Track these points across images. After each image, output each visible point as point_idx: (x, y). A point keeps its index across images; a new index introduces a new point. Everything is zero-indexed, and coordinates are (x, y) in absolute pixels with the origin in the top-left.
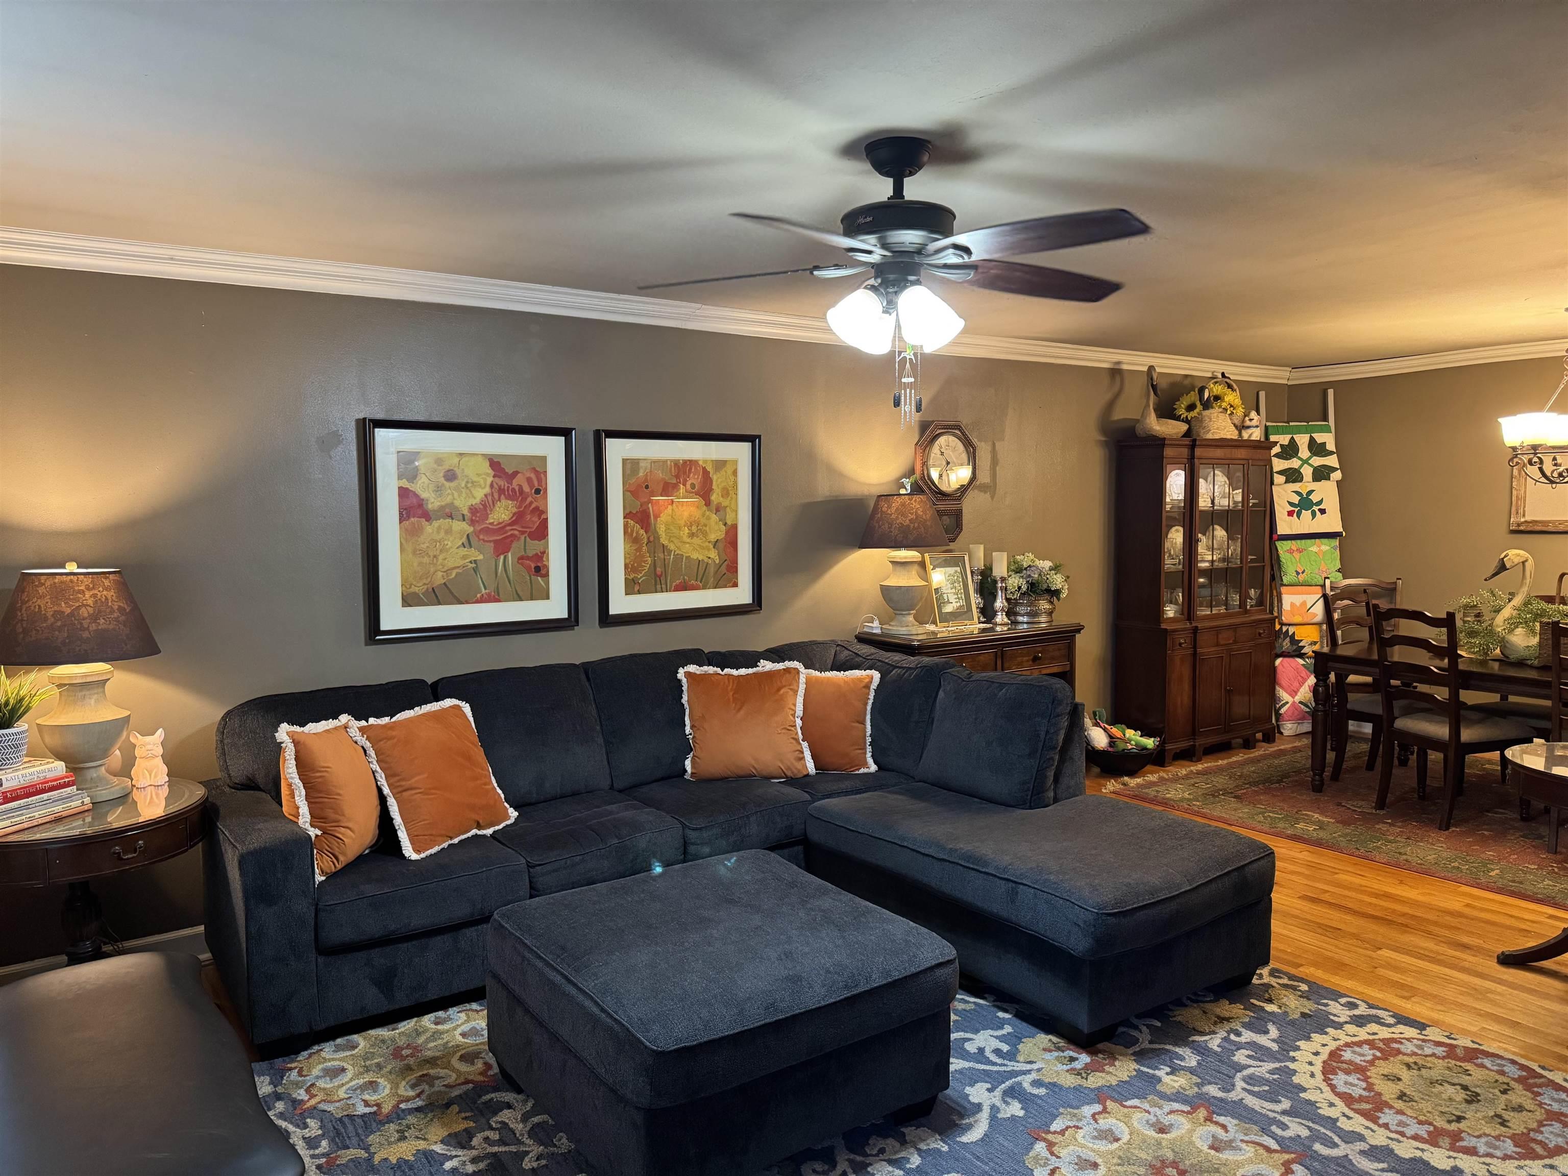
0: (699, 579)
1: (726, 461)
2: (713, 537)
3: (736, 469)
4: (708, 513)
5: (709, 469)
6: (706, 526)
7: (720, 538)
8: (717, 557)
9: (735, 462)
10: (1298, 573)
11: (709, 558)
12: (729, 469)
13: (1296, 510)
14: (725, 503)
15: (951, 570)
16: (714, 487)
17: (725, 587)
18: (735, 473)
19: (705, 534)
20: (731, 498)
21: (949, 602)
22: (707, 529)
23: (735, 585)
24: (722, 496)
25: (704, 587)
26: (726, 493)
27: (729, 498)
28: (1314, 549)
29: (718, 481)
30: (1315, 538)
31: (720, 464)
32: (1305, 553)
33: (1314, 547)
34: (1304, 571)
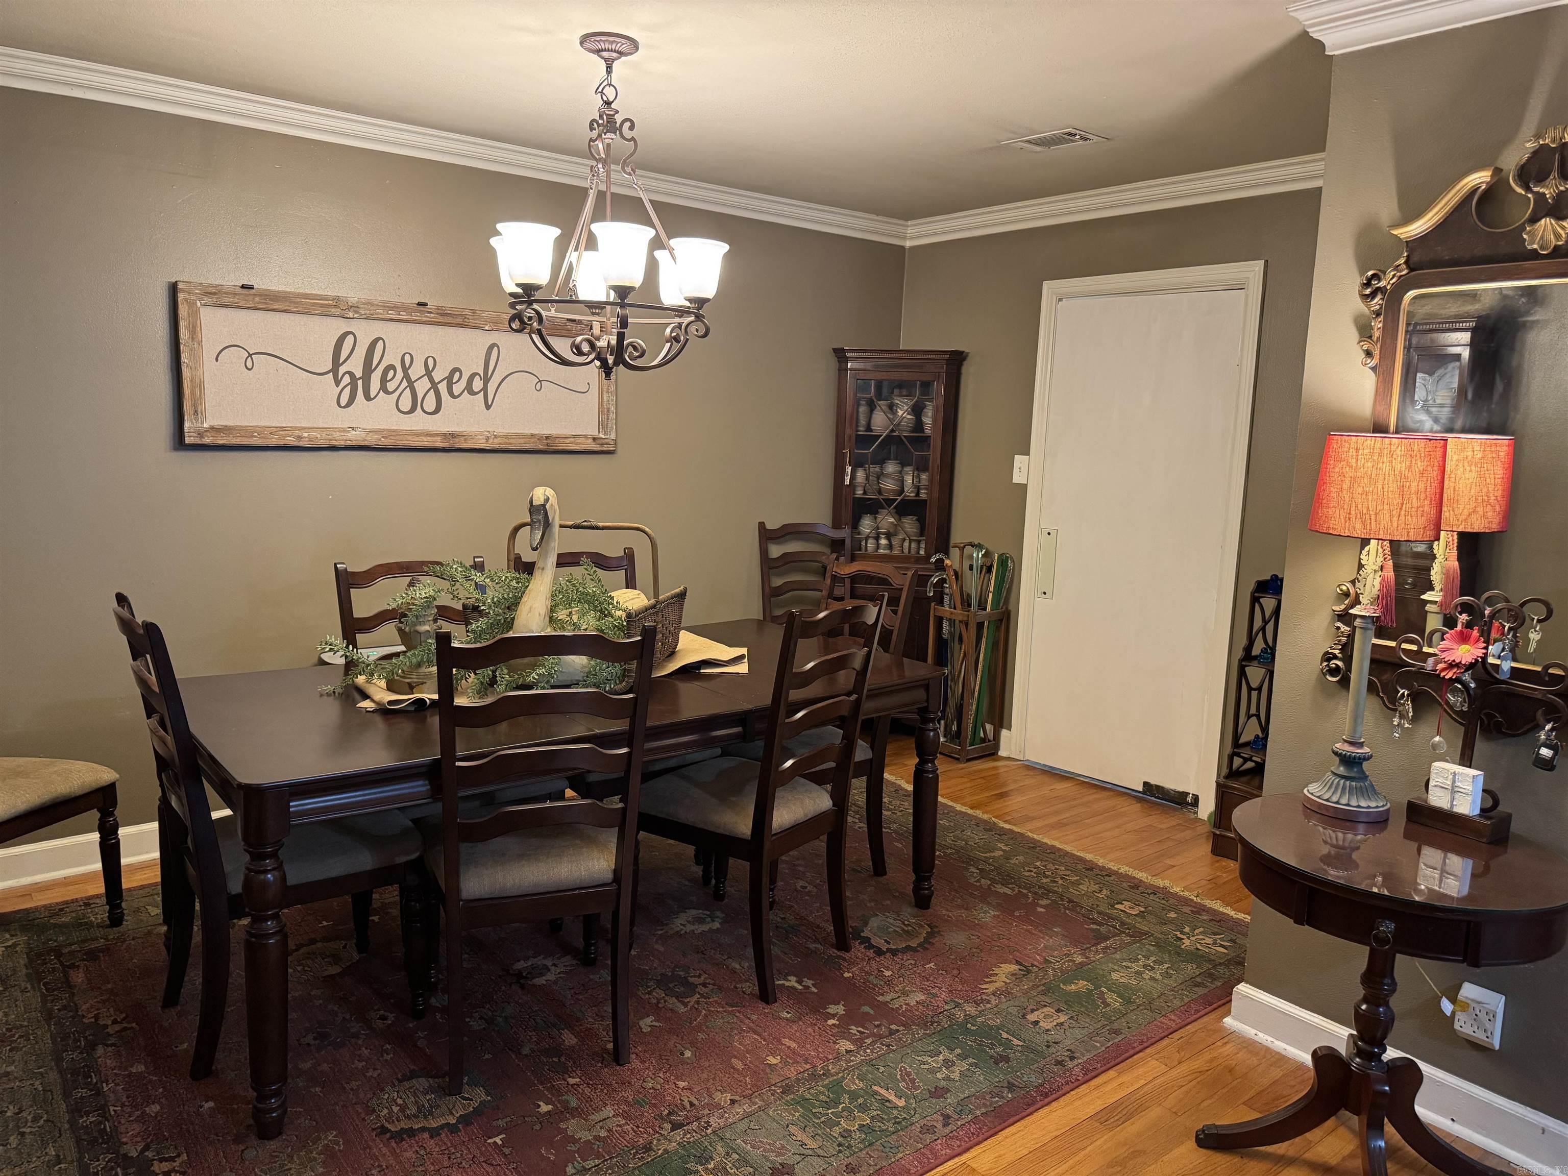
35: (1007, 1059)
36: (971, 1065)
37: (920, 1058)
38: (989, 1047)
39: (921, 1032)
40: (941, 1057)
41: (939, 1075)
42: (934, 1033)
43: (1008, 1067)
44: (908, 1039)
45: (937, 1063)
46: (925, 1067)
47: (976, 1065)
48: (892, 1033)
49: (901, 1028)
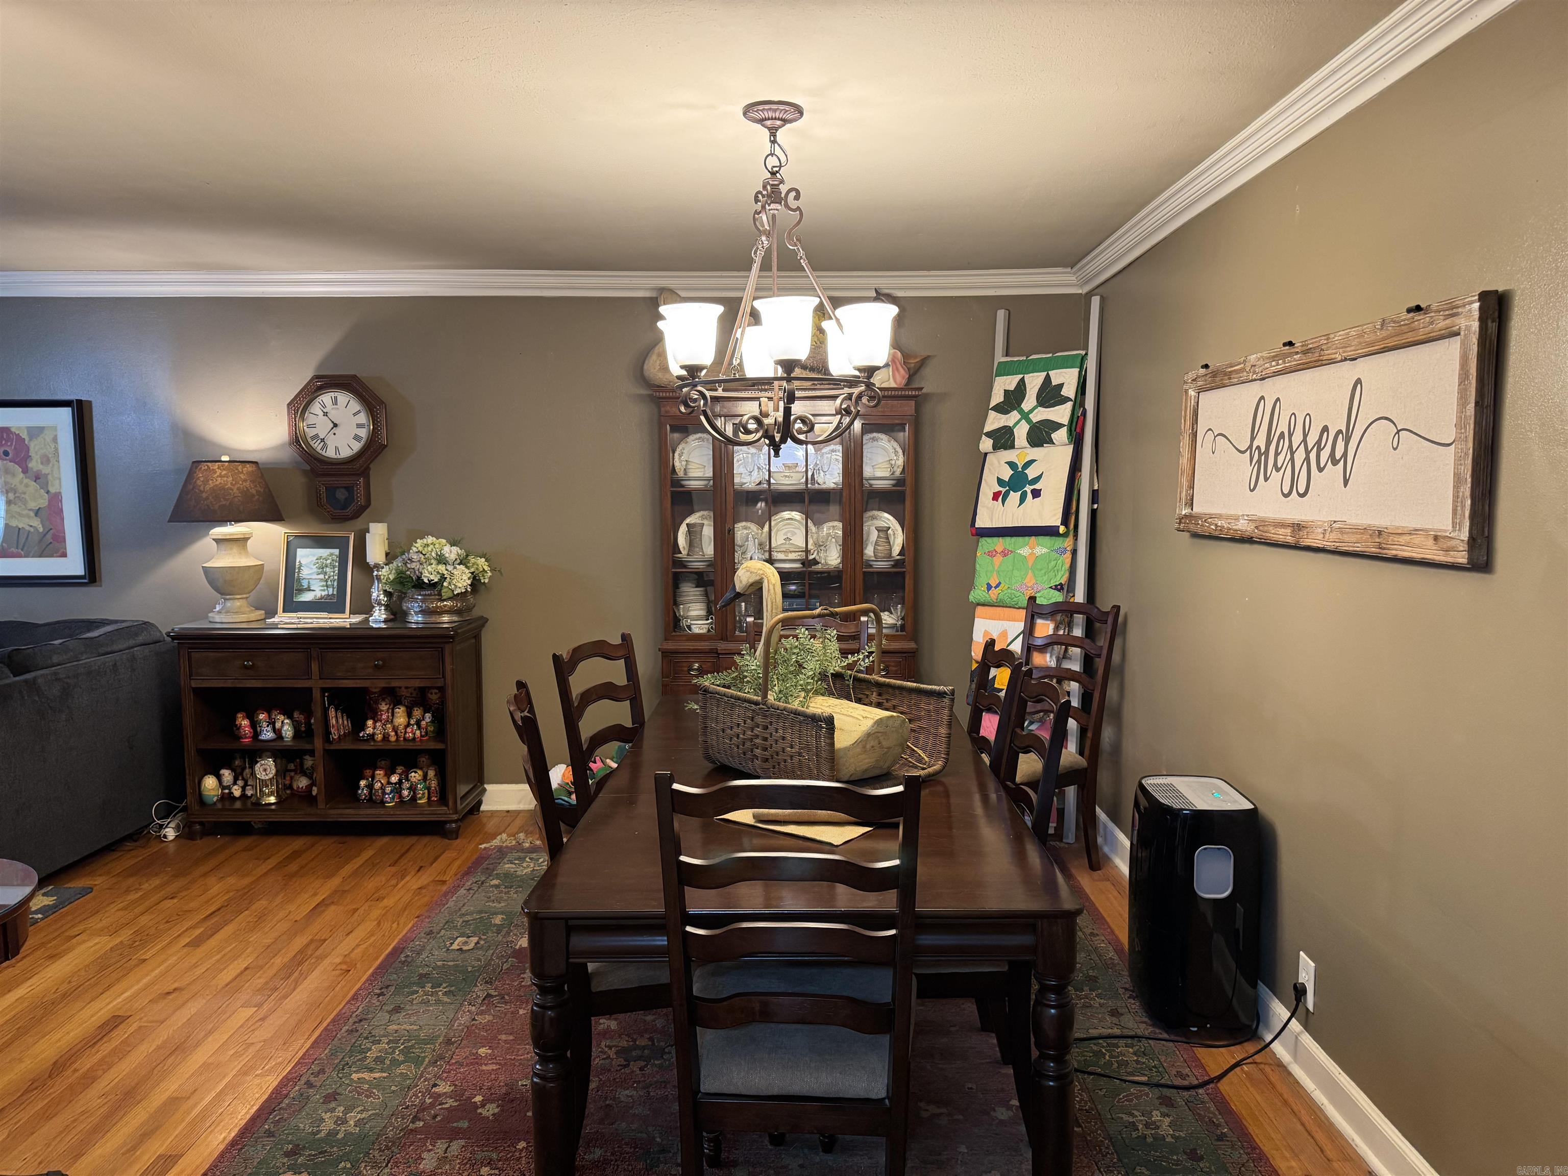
0: (21, 546)
1: (44, 427)
2: (33, 505)
3: (56, 436)
4: (26, 481)
5: (24, 435)
6: (25, 493)
7: (42, 506)
8: (40, 526)
9: (55, 428)
10: (989, 587)
11: (31, 526)
12: (48, 436)
13: (1003, 490)
14: (45, 470)
15: (324, 552)
16: (32, 453)
17: (52, 556)
18: (55, 440)
19: (25, 502)
20: (53, 465)
21: (309, 589)
22: (27, 497)
23: (64, 555)
24: (42, 463)
25: (26, 556)
26: (46, 460)
27: (51, 465)
28: (1025, 551)
29: (36, 448)
30: (1030, 535)
31: (36, 431)
32: (1011, 556)
33: (1026, 548)
34: (1000, 583)
35: (287, 1154)
36: (319, 1132)
37: (370, 1113)
38: (313, 1155)
39: (391, 1134)
40: (352, 1123)
41: (342, 1109)
42: (377, 1139)
43: (282, 1148)
44: (398, 1122)
45: (351, 1117)
46: (360, 1109)
47: (314, 1134)
48: (415, 1119)
49: (411, 1126)
